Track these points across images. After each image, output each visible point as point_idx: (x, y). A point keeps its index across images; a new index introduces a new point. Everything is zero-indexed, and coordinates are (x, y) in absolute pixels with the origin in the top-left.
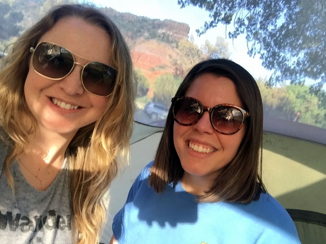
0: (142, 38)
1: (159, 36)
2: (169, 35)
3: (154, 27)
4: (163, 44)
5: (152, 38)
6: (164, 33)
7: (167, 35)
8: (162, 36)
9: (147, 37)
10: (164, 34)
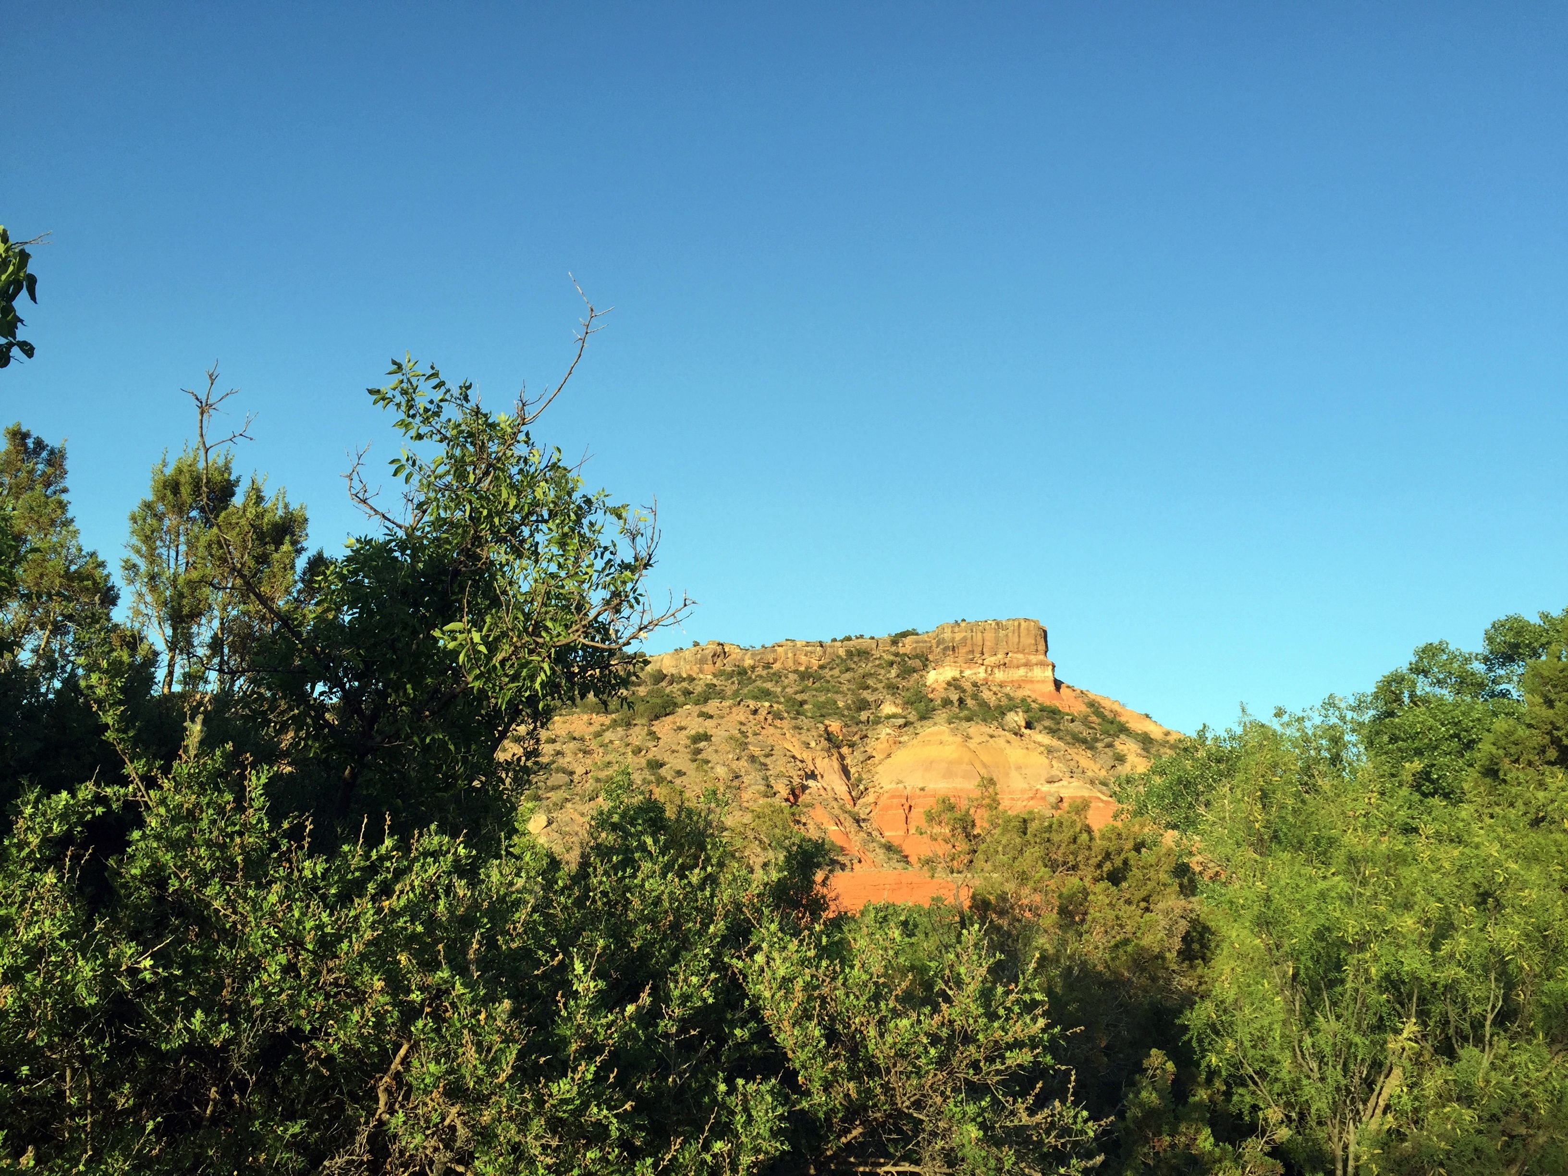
0: (885, 731)
1: (947, 702)
2: (975, 685)
3: (906, 672)
4: (977, 730)
5: (923, 718)
6: (955, 679)
7: (967, 686)
8: (955, 697)
9: (901, 721)
10: (954, 684)
